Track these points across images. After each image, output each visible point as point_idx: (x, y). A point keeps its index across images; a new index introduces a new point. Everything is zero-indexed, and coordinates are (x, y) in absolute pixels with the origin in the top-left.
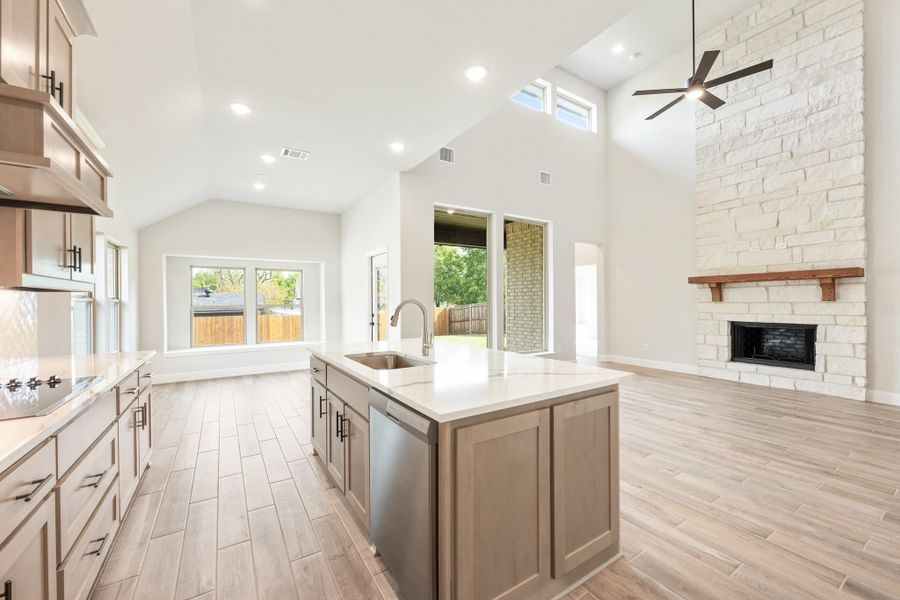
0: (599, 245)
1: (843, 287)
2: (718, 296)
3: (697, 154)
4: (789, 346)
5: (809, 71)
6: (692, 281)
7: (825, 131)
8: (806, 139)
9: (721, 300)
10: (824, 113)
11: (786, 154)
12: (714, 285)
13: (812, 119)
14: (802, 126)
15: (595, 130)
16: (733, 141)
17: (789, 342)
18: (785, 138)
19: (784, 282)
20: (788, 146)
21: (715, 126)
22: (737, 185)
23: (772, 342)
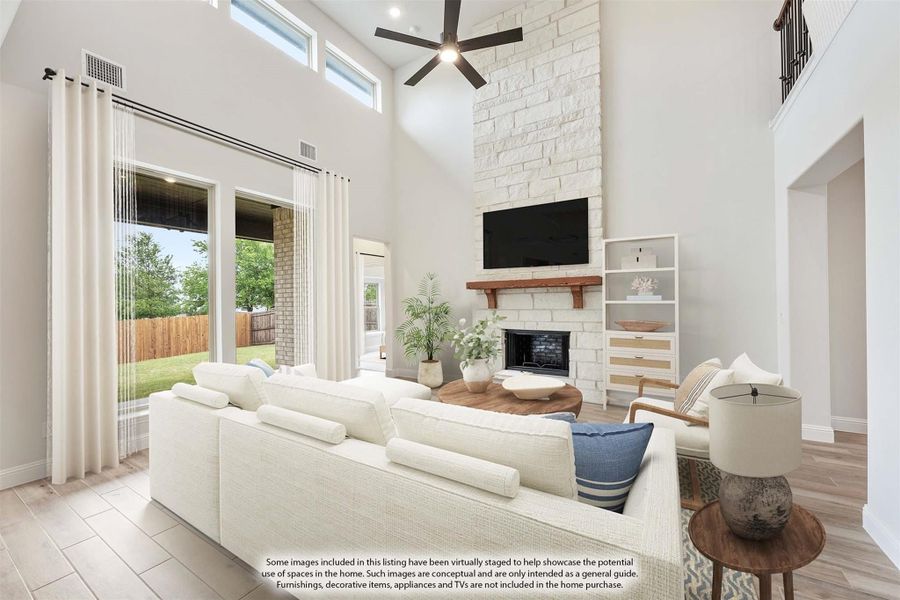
0: (387, 244)
1: (589, 294)
2: (493, 303)
3: (475, 152)
4: (552, 351)
5: (562, 80)
6: (470, 286)
7: (575, 141)
8: (561, 148)
9: (496, 307)
10: (573, 124)
11: (546, 160)
12: (489, 292)
13: (565, 128)
14: (558, 134)
15: (379, 109)
16: (504, 141)
17: (551, 347)
18: (545, 144)
19: (545, 290)
20: (547, 153)
21: (489, 124)
22: (508, 187)
23: (540, 348)
